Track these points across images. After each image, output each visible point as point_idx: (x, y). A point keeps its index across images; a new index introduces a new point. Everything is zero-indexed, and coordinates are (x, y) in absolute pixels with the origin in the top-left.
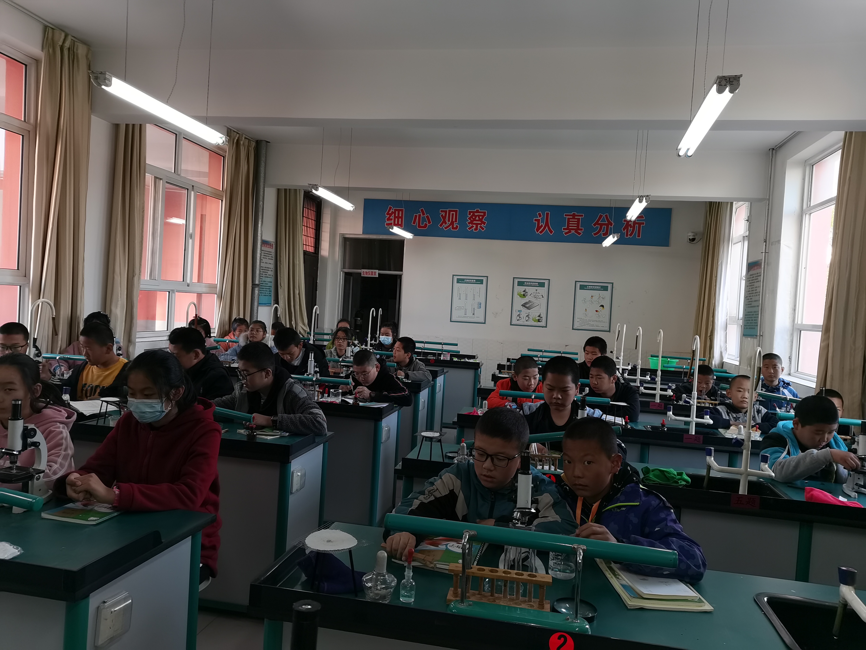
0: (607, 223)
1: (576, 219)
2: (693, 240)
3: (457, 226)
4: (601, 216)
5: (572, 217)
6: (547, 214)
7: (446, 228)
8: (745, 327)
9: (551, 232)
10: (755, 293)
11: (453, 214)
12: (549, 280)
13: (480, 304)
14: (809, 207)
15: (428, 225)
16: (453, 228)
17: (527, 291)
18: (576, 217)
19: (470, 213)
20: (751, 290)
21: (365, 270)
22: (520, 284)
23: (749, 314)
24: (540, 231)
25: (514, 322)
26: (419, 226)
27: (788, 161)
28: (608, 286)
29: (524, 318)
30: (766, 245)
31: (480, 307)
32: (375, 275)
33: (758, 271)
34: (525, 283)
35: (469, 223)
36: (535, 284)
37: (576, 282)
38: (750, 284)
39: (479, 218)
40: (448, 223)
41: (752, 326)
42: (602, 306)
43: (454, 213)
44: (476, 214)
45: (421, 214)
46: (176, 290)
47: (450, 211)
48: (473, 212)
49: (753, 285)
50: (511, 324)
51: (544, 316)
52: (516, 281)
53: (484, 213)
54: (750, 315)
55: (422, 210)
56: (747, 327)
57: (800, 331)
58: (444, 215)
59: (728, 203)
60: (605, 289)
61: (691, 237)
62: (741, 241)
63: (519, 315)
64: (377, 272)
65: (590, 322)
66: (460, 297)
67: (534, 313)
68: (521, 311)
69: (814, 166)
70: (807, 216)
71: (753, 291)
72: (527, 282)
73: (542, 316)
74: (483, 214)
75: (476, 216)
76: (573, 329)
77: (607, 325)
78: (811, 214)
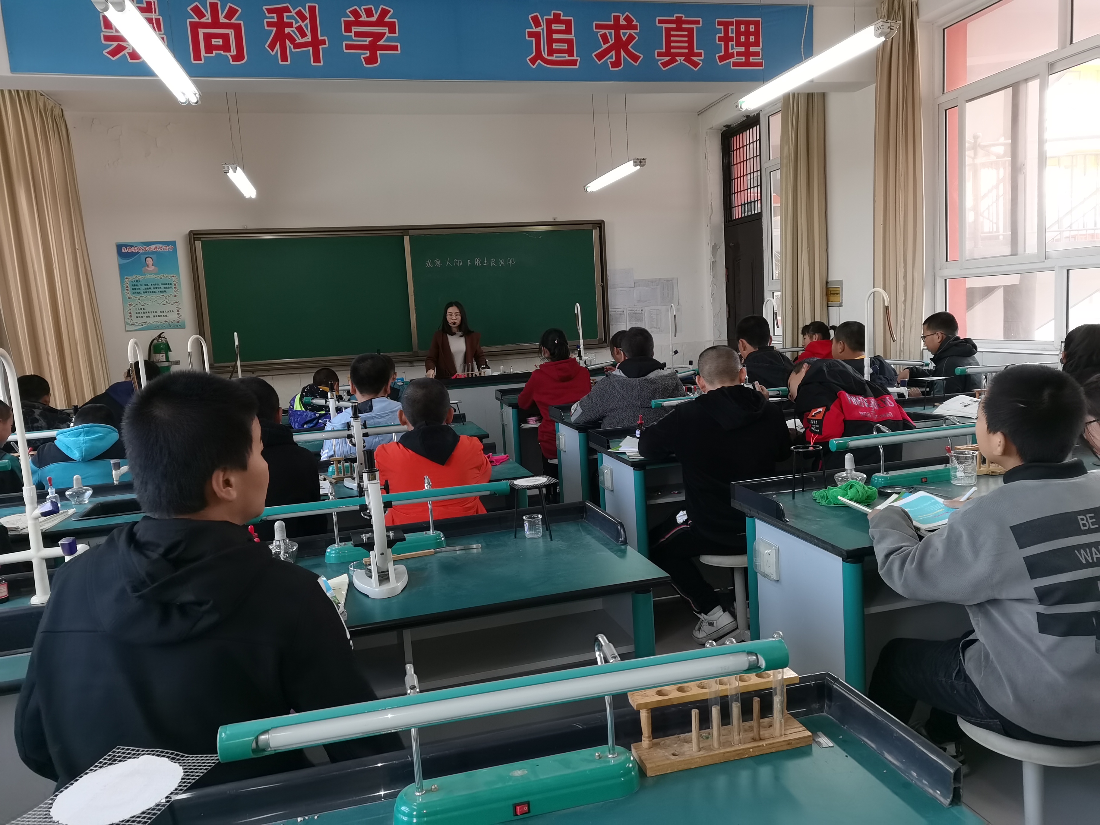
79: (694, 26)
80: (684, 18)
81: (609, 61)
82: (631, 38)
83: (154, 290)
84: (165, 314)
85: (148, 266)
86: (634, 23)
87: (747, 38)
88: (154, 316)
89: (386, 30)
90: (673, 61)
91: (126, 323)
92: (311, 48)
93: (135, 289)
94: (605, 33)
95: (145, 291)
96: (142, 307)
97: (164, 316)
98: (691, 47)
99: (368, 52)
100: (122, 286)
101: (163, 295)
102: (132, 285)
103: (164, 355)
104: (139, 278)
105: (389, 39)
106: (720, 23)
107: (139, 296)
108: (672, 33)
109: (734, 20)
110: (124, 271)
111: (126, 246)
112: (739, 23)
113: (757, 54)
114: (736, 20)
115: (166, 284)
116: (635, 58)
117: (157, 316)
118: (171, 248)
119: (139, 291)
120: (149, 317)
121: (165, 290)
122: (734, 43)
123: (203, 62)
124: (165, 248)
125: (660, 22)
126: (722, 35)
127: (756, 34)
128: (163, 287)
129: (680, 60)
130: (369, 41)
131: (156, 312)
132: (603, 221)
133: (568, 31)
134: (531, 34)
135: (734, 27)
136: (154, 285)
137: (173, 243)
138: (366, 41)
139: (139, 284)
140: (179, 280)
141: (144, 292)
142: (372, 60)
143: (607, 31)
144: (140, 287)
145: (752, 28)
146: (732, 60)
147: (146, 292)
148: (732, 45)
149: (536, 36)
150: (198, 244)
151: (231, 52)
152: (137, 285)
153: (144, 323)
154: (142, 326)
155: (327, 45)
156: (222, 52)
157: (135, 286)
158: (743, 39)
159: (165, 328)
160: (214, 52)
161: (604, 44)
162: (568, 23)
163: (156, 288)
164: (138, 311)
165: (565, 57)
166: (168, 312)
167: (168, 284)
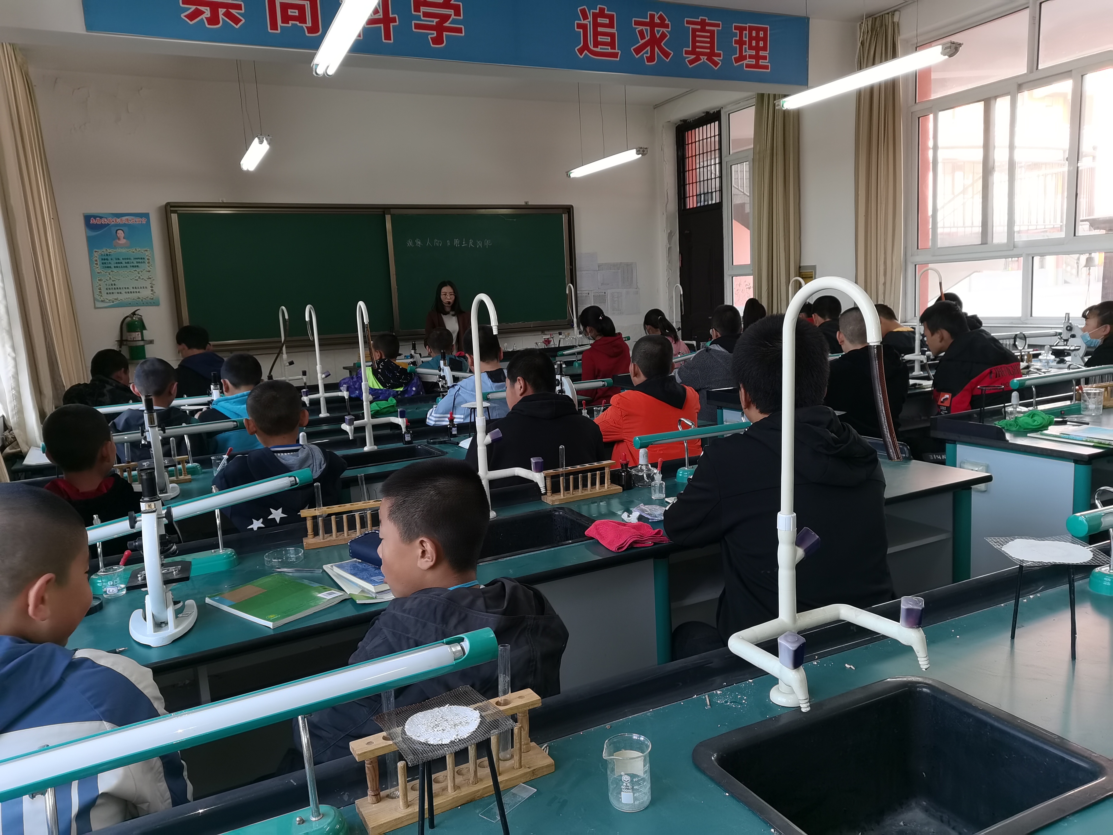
79: (715, 29)
80: (707, 21)
81: (645, 55)
82: (663, 36)
83: (126, 265)
84: (137, 290)
85: (119, 239)
86: (667, 22)
87: (757, 43)
88: (126, 293)
89: (451, 12)
90: (697, 59)
91: (95, 299)
92: (382, 25)
93: (105, 263)
94: (642, 29)
95: (116, 265)
96: (114, 282)
97: (136, 292)
98: (712, 48)
99: (435, 32)
100: (90, 260)
101: (136, 270)
102: (102, 259)
103: (140, 333)
104: (110, 251)
105: (454, 22)
106: (736, 28)
107: (109, 270)
108: (697, 33)
109: (747, 25)
110: (92, 243)
111: (95, 217)
112: (751, 29)
113: (765, 58)
114: (749, 26)
115: (139, 258)
116: (667, 55)
117: (128, 293)
118: (144, 221)
119: (109, 265)
120: (121, 293)
121: (137, 264)
122: (747, 46)
123: (279, 31)
124: (138, 221)
125: (688, 22)
126: (738, 38)
127: (765, 39)
128: (135, 261)
129: (704, 58)
130: (436, 22)
131: (128, 288)
132: (572, 206)
133: (611, 25)
134: (580, 26)
135: (747, 32)
136: (125, 259)
137: (146, 215)
138: (433, 22)
139: (109, 258)
140: (153, 255)
141: (115, 267)
142: (438, 40)
143: (644, 28)
144: (110, 261)
145: (761, 34)
146: (745, 62)
147: (117, 267)
148: (745, 48)
149: (584, 27)
150: (174, 217)
151: (306, 24)
152: (107, 259)
153: (115, 299)
154: (113, 302)
155: (397, 23)
156: (298, 23)
157: (105, 259)
158: (754, 43)
159: (137, 305)
160: (290, 22)
161: (641, 40)
162: (611, 18)
163: (128, 263)
164: (108, 287)
165: (608, 49)
166: (141, 288)
167: (141, 259)
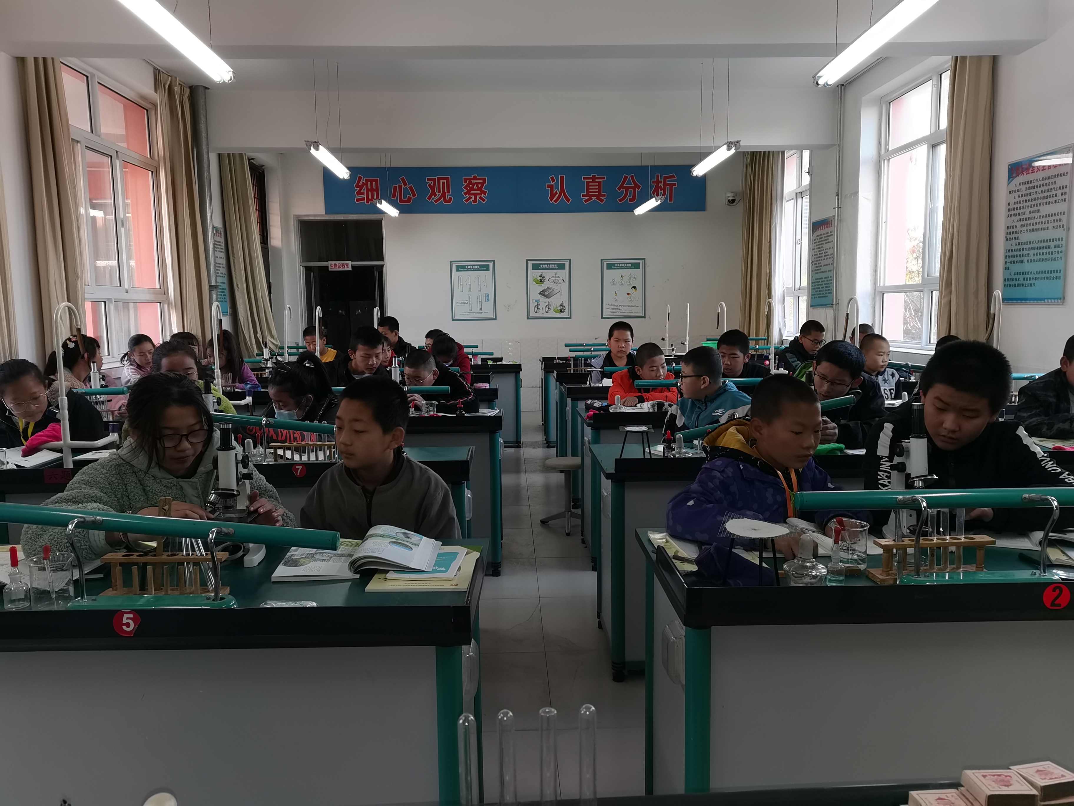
0: (633, 185)
1: (597, 182)
2: (733, 201)
3: (450, 199)
4: (626, 178)
5: (591, 180)
6: (562, 178)
7: (436, 201)
8: (813, 296)
9: (568, 200)
10: (825, 256)
11: (443, 183)
12: (570, 260)
13: (488, 296)
14: (887, 150)
15: (412, 198)
16: (445, 201)
17: (544, 275)
18: (596, 180)
19: (465, 180)
20: (818, 253)
21: (333, 263)
22: (535, 267)
23: (818, 280)
24: (555, 199)
25: (532, 314)
26: (401, 201)
27: (863, 98)
28: (639, 263)
29: (544, 309)
30: (838, 199)
31: (488, 300)
32: (347, 267)
33: (829, 230)
34: (541, 266)
35: (465, 194)
36: (553, 266)
37: (602, 260)
38: (817, 247)
39: (477, 186)
40: (439, 195)
41: (824, 294)
42: (634, 287)
43: (445, 181)
44: (473, 181)
45: (402, 184)
46: (114, 299)
47: (439, 179)
48: (470, 179)
49: (822, 247)
50: (528, 318)
51: (566, 304)
52: (530, 264)
53: (484, 180)
54: (819, 282)
55: (403, 179)
56: (816, 296)
57: (883, 294)
58: (432, 185)
59: (779, 152)
60: (636, 266)
61: (730, 198)
62: (792, 199)
63: (536, 306)
64: (350, 263)
65: (621, 308)
66: (462, 288)
67: (555, 302)
68: (539, 300)
69: (891, 104)
70: (886, 161)
71: (822, 253)
72: (543, 264)
73: (564, 305)
74: (482, 181)
75: (473, 184)
76: (602, 318)
77: (641, 309)
78: (889, 159)
